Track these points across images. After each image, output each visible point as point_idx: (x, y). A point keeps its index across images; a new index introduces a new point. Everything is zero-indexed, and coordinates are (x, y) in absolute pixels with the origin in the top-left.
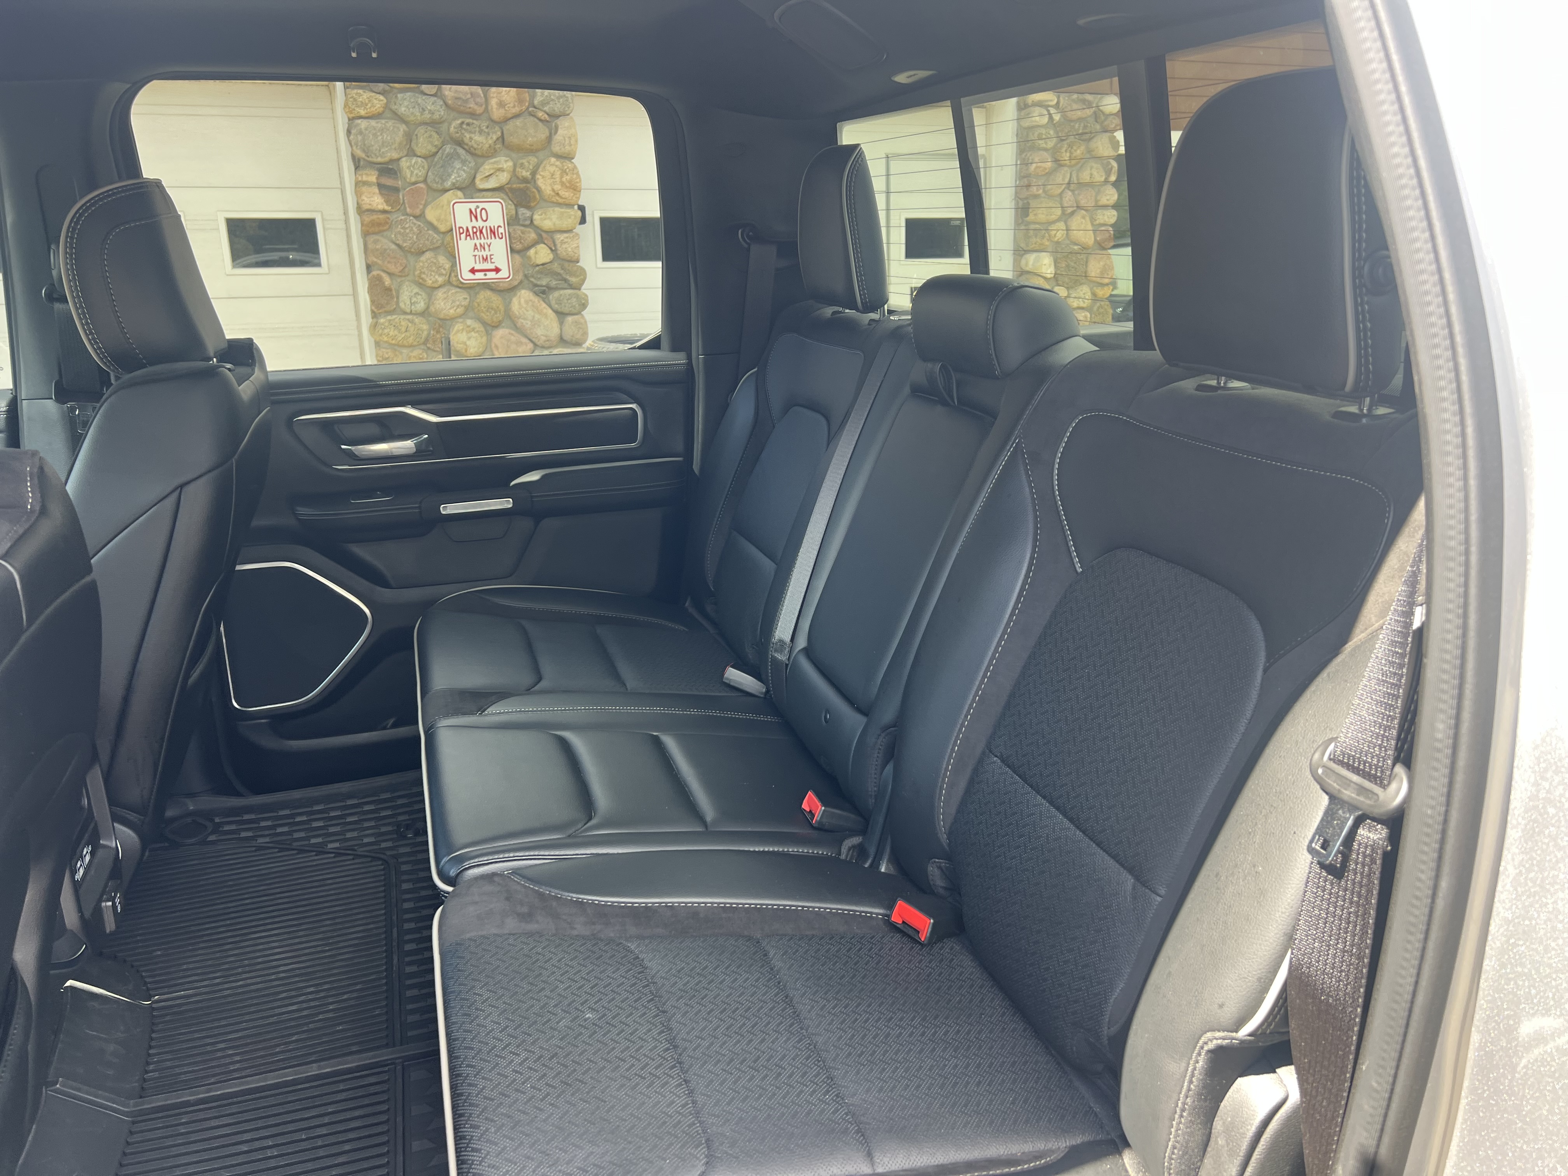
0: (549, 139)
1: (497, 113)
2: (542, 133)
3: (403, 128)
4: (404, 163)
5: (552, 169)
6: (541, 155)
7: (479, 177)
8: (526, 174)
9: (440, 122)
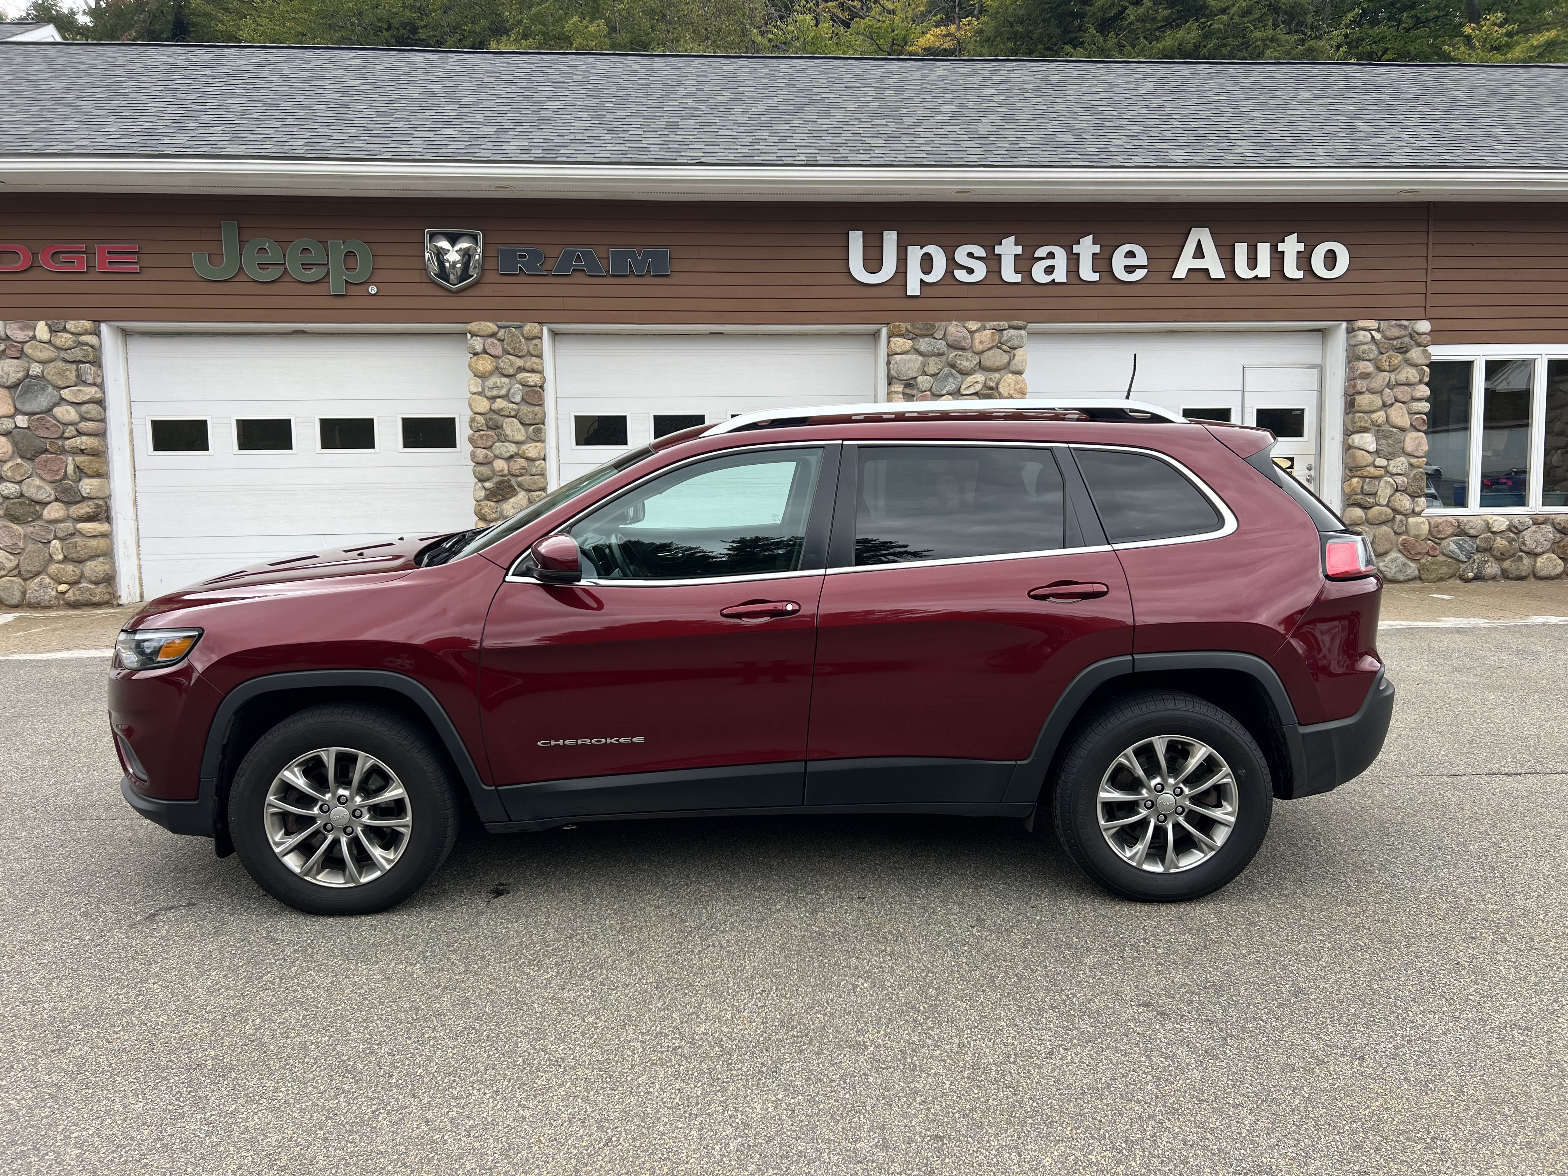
0: (1009, 362)
1: (979, 347)
2: (1005, 358)
3: (921, 358)
4: (920, 379)
5: (1010, 381)
6: (1002, 372)
7: (963, 387)
8: (992, 384)
9: (943, 354)
